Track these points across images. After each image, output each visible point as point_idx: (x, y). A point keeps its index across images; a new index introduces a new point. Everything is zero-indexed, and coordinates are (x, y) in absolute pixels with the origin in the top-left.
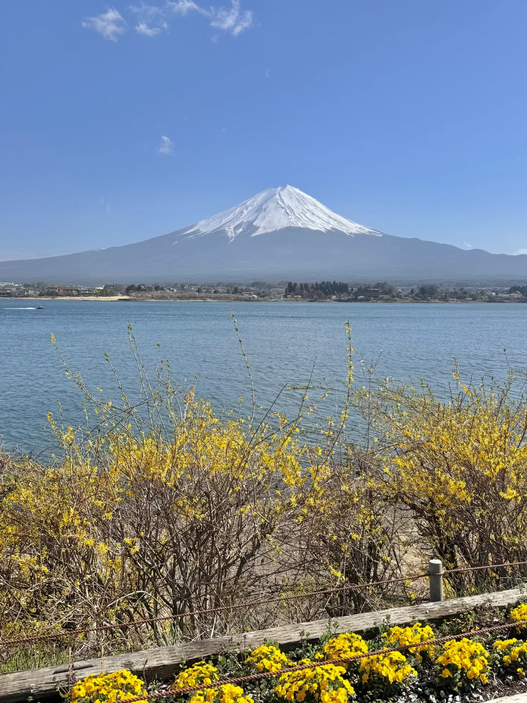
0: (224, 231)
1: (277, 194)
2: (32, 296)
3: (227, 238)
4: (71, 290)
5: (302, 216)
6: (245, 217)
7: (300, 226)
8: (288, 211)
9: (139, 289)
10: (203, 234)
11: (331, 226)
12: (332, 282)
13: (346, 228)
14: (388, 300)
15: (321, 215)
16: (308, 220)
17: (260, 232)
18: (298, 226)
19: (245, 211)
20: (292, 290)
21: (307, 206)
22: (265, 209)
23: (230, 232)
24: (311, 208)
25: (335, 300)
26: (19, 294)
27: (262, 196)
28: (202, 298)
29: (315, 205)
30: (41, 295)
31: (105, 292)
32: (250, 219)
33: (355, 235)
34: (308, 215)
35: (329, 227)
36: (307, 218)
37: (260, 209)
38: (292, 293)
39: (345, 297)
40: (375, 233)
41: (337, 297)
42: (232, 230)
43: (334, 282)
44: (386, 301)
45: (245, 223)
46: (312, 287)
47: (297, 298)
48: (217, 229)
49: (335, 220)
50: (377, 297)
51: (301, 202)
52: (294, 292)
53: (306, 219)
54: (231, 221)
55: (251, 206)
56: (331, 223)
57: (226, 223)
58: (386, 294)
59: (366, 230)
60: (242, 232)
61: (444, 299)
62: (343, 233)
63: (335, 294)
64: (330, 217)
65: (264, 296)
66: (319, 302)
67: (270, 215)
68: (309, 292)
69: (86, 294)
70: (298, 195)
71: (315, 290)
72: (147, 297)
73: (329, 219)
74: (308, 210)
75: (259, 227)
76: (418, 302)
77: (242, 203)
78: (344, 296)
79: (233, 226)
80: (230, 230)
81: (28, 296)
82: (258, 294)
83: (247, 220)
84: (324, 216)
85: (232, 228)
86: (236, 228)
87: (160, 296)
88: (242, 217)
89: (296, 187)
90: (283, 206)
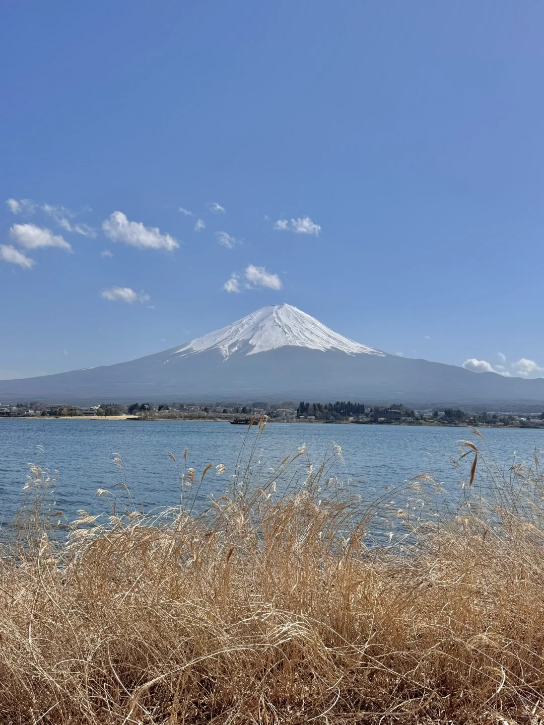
0: (218, 349)
1: (274, 313)
2: (33, 416)
3: (221, 357)
4: (75, 410)
5: (300, 334)
6: (240, 335)
7: (298, 345)
8: (286, 330)
9: (143, 408)
10: (196, 352)
11: (331, 345)
12: (346, 403)
13: (346, 348)
14: (413, 422)
15: (320, 334)
16: (306, 339)
17: (256, 350)
18: (296, 345)
19: (240, 329)
20: (305, 411)
21: (305, 324)
22: (262, 327)
23: (224, 350)
24: (310, 327)
25: (352, 422)
26: (19, 414)
27: (259, 314)
28: (210, 418)
29: (314, 324)
30: (43, 414)
31: (109, 412)
32: (245, 338)
33: (356, 354)
34: (307, 334)
35: (328, 346)
36: (306, 337)
37: (256, 328)
38: (305, 414)
39: (364, 419)
40: (378, 353)
41: (354, 419)
42: (227, 349)
43: (349, 403)
44: (410, 423)
45: (240, 341)
46: (326, 407)
47: (311, 419)
48: (210, 348)
49: (335, 339)
50: (399, 419)
51: (299, 320)
52: (307, 413)
53: (304, 338)
54: (226, 339)
55: (247, 324)
56: (332, 343)
57: (220, 342)
58: (409, 416)
59: (368, 350)
60: (237, 351)
61: (473, 423)
62: (343, 352)
63: (351, 416)
64: (329, 336)
65: (275, 417)
66: (336, 423)
67: (267, 334)
68: (323, 412)
69: (88, 413)
70: (296, 313)
71: (329, 410)
72: (155, 416)
73: (329, 338)
74: (306, 329)
75: (254, 346)
76: (446, 426)
77: (237, 321)
78: (362, 418)
79: (228, 345)
80: (224, 349)
81: (28, 415)
82: (268, 415)
83: (243, 338)
84: (323, 335)
85: (226, 346)
86: (231, 347)
87: (169, 416)
88: (237, 335)
89: (294, 306)
90: (280, 324)
